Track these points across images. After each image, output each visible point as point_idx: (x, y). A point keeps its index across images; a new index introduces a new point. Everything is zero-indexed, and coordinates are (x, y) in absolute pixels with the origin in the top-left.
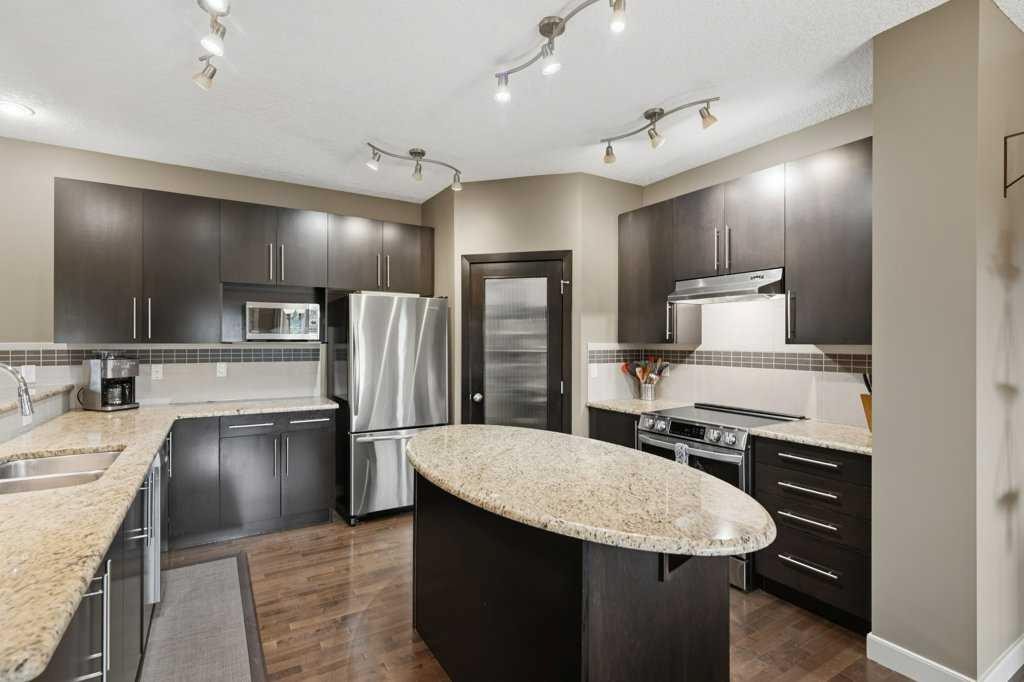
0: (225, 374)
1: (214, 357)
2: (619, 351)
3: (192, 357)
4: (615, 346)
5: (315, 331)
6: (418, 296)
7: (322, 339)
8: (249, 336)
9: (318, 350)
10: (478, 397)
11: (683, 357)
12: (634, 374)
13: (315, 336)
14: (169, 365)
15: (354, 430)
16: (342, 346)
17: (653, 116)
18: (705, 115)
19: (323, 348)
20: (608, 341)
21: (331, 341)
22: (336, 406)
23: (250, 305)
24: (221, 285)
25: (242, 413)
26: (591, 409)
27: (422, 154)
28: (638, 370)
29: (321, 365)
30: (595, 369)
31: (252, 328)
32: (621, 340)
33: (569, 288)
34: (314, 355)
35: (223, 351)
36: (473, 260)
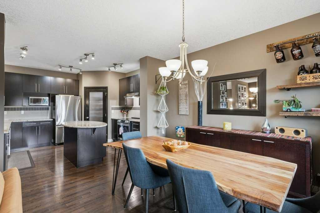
0: (23, 113)
1: (21, 109)
2: (119, 108)
3: (14, 109)
4: (118, 106)
5: (47, 103)
6: (73, 96)
7: (49, 105)
8: (30, 104)
9: (49, 108)
10: (88, 118)
11: (131, 108)
12: (122, 112)
13: (48, 104)
14: (8, 111)
15: (56, 125)
16: (54, 107)
17: (115, 64)
18: (121, 66)
19: (50, 107)
20: (116, 105)
21: (52, 106)
22: (52, 120)
23: (30, 97)
24: (23, 93)
25: (28, 121)
26: (112, 119)
27: (72, 67)
28: (123, 111)
29: (49, 111)
30: (113, 111)
31: (31, 102)
32: (120, 105)
33: (107, 94)
34: (48, 109)
35: (23, 108)
36: (86, 88)
